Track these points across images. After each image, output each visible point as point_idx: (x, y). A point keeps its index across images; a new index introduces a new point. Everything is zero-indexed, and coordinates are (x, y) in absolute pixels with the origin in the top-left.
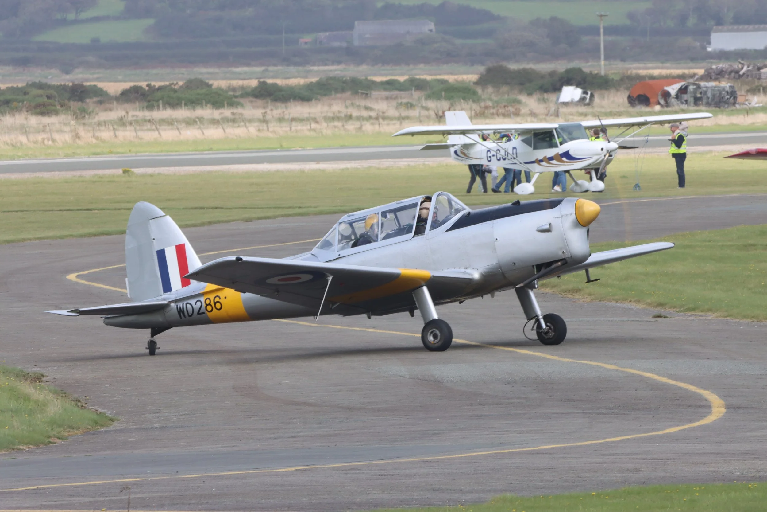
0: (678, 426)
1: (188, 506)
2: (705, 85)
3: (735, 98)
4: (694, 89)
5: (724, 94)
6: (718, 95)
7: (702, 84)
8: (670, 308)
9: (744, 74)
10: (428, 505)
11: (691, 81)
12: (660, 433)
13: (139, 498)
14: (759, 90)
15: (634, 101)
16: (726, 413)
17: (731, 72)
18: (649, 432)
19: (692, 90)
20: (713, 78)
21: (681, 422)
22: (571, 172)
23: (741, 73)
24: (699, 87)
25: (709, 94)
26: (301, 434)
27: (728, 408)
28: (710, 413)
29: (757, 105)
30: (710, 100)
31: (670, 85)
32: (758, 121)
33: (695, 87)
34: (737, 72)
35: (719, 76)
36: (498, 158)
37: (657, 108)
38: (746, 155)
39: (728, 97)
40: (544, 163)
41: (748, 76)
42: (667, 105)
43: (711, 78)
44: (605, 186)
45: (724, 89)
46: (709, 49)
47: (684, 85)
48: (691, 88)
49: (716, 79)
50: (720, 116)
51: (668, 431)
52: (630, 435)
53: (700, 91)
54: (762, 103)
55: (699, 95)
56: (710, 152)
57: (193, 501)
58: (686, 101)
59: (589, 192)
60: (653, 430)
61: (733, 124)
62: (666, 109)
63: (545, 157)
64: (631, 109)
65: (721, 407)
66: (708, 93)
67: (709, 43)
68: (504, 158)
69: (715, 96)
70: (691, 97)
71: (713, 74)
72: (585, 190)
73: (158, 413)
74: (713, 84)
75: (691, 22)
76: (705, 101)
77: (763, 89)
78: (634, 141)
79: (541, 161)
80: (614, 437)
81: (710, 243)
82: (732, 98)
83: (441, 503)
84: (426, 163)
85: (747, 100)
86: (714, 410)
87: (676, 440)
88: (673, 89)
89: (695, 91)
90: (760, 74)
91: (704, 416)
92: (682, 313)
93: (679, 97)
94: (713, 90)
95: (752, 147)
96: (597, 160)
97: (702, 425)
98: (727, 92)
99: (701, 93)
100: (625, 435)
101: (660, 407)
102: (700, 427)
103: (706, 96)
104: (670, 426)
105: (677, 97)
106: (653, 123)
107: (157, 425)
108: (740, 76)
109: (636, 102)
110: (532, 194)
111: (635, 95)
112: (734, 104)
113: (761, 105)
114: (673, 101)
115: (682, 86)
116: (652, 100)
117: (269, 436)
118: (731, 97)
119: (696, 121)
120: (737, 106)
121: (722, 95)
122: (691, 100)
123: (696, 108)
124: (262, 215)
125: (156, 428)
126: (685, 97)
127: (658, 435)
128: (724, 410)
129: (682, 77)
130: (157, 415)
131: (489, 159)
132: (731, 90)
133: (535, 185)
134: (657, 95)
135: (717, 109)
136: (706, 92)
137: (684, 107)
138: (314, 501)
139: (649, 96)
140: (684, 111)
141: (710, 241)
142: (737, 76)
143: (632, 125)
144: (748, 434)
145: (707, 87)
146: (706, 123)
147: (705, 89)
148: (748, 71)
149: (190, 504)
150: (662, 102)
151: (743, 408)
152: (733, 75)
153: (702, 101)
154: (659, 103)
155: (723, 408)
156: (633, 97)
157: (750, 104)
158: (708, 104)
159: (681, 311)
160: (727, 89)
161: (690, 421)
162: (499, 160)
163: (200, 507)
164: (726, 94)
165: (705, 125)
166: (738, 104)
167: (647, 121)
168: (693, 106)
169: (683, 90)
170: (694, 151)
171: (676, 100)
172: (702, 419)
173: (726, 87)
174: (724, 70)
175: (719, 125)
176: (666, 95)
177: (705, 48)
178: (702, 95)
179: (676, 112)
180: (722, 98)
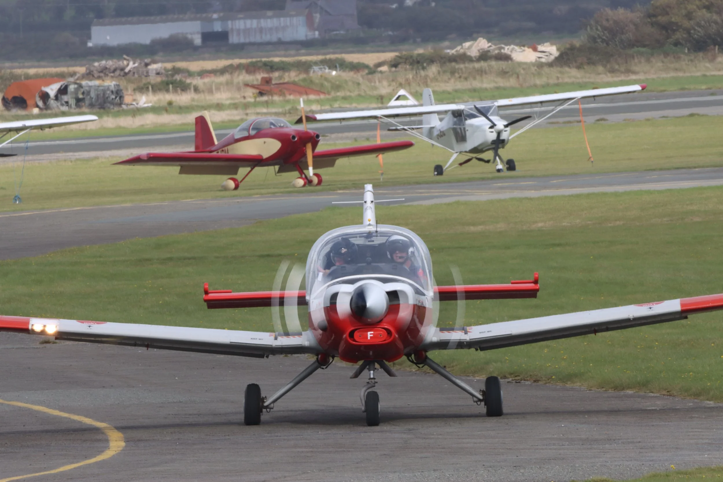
0: (73, 463)
2: (87, 83)
3: (121, 97)
4: (75, 89)
5: (109, 94)
6: (102, 95)
7: (84, 83)
9: (130, 71)
11: (72, 79)
12: (53, 472)
14: (148, 88)
15: (9, 104)
16: (126, 446)
17: (114, 71)
18: (40, 471)
19: (73, 90)
20: (96, 76)
21: (76, 459)
23: (127, 70)
24: (80, 86)
25: (93, 94)
27: (128, 441)
28: (107, 447)
29: (146, 105)
30: (93, 100)
31: (48, 84)
32: (148, 122)
33: (76, 86)
34: (122, 69)
35: (102, 74)
37: (36, 111)
38: (136, 160)
39: (114, 97)
41: (134, 73)
42: (47, 106)
43: (93, 76)
45: (108, 89)
46: (90, 44)
47: (64, 84)
48: (72, 88)
49: (99, 78)
50: (105, 118)
51: (62, 469)
52: (20, 475)
53: (82, 90)
54: (151, 102)
55: (81, 96)
56: (97, 158)
58: (67, 103)
60: (45, 469)
61: (120, 127)
62: (45, 112)
64: (6, 113)
65: (120, 440)
66: (91, 93)
67: (89, 38)
69: (99, 96)
70: (72, 98)
71: (95, 72)
74: (97, 82)
75: (69, 14)
76: (87, 102)
77: (152, 88)
78: (12, 148)
81: (102, 259)
82: (118, 98)
85: (134, 100)
86: (112, 444)
87: (71, 479)
88: (52, 90)
89: (77, 90)
90: (147, 72)
91: (100, 452)
93: (59, 98)
94: (96, 90)
95: (143, 152)
97: (100, 461)
98: (112, 92)
99: (83, 93)
100: (13, 476)
101: (51, 443)
102: (96, 463)
103: (89, 97)
104: (63, 464)
105: (57, 98)
106: (33, 128)
108: (126, 74)
109: (11, 105)
111: (10, 97)
112: (120, 104)
113: (150, 105)
114: (52, 103)
115: (61, 86)
116: (29, 102)
118: (116, 97)
119: (79, 124)
120: (124, 107)
121: (107, 96)
122: (72, 102)
123: (78, 110)
126: (65, 98)
127: (51, 474)
128: (123, 444)
129: (61, 76)
132: (116, 89)
134: (35, 96)
135: (102, 110)
136: (89, 93)
137: (65, 108)
139: (25, 97)
140: (64, 114)
141: (100, 257)
142: (122, 73)
143: (10, 130)
144: (150, 469)
145: (90, 87)
146: (91, 126)
147: (87, 88)
148: (134, 68)
150: (40, 104)
151: (144, 440)
152: (118, 73)
153: (84, 102)
154: (37, 106)
155: (122, 441)
156: (8, 99)
157: (137, 104)
158: (92, 105)
160: (112, 88)
161: (86, 458)
164: (111, 93)
165: (89, 128)
166: (125, 104)
167: (25, 125)
168: (75, 109)
169: (63, 91)
170: (78, 157)
171: (55, 102)
172: (98, 455)
173: (111, 86)
174: (108, 67)
175: (105, 128)
176: (45, 97)
177: (86, 43)
178: (85, 96)
179: (56, 115)
180: (107, 98)
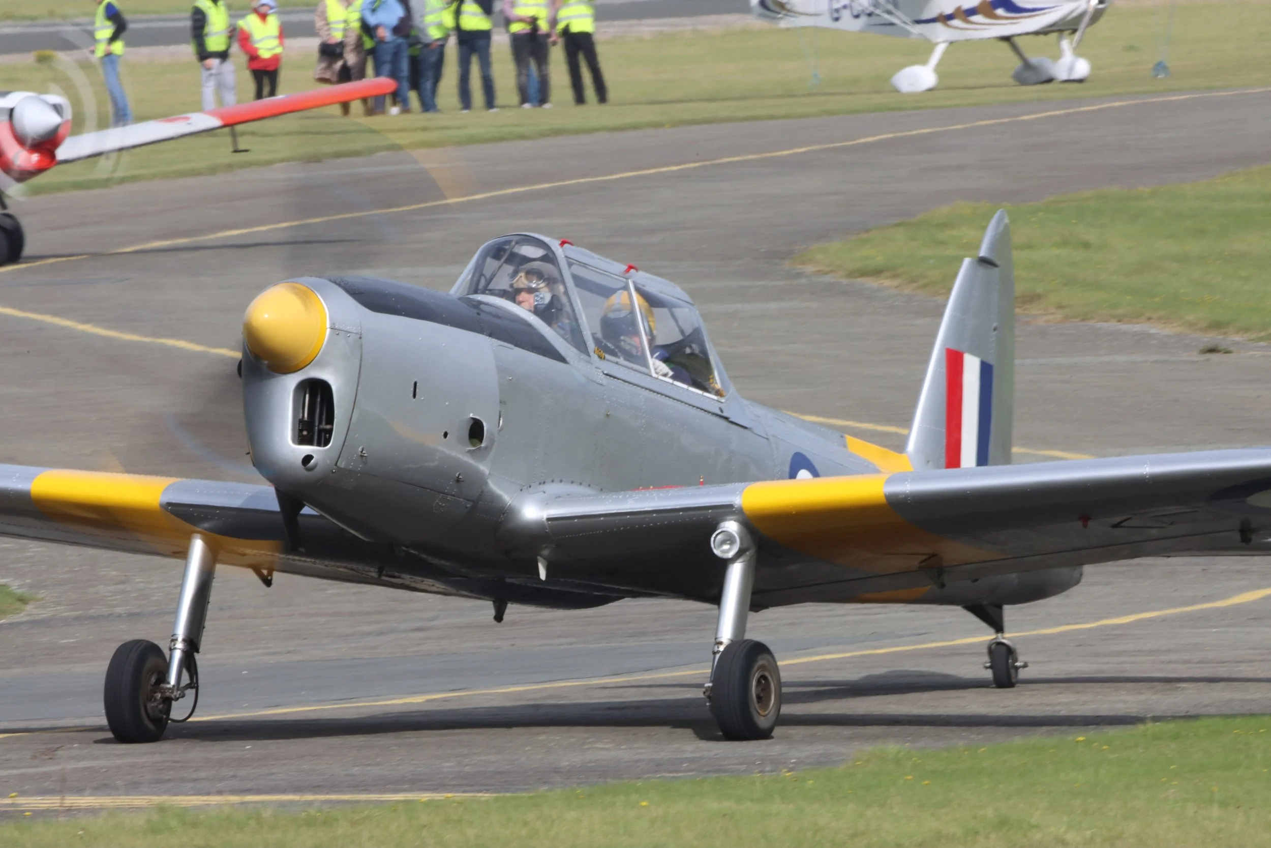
0: (1259, 587)
1: (191, 785)
8: (1237, 332)
10: (716, 771)
13: (85, 769)
22: (1017, 40)
26: (437, 623)
36: (855, 13)
40: (956, 22)
44: (1093, 68)
57: (203, 774)
59: (1054, 81)
63: (958, 10)
68: (868, 12)
72: (1045, 78)
73: (123, 583)
79: (950, 17)
80: (1119, 615)
83: (743, 767)
84: (701, 27)
92: (1262, 344)
96: (1072, 12)
107: (119, 610)
110: (930, 90)
117: (366, 628)
124: (342, 147)
125: (120, 616)
130: (122, 587)
131: (836, 15)
133: (938, 69)
138: (467, 769)
149: (195, 780)
159: (1261, 339)
162: (857, 16)
163: (220, 785)
